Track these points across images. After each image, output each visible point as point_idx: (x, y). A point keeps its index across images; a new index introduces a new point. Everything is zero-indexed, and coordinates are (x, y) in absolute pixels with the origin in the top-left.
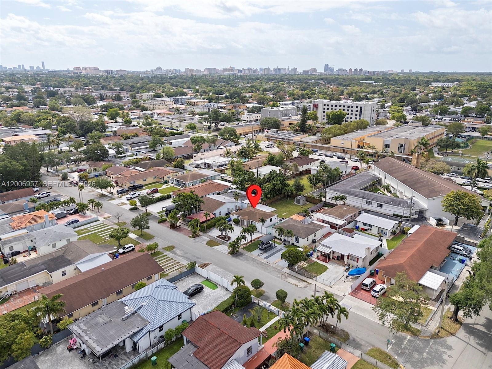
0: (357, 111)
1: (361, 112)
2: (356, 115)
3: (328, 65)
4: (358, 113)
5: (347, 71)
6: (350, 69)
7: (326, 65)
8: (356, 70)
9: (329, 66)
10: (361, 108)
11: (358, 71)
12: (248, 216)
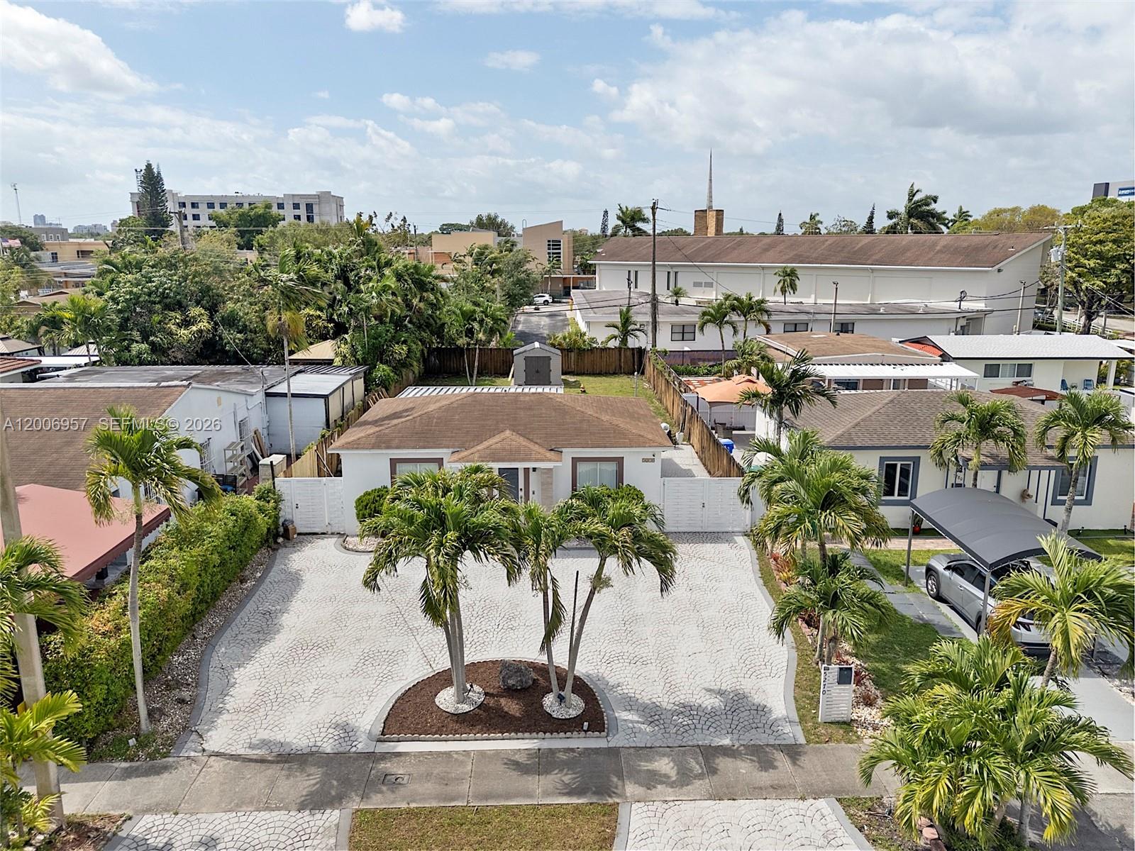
0: (297, 217)
1: (310, 219)
9: (48, 220)
10: (309, 207)
12: (508, 433)
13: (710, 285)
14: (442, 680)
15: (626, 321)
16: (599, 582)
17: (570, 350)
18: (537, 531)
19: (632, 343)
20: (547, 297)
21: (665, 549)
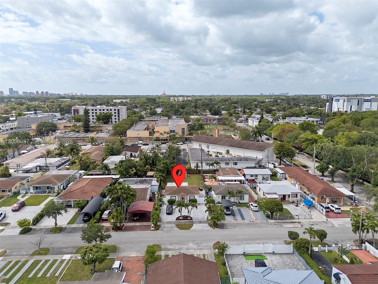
0: (115, 113)
1: (119, 113)
2: (115, 116)
3: (12, 89)
4: (117, 114)
5: (34, 93)
6: (37, 92)
7: (10, 89)
8: (42, 92)
9: (14, 90)
10: (118, 110)
11: (45, 93)
12: (183, 193)
13: (215, 148)
14: (180, 217)
15: (197, 165)
16: (192, 209)
17: (188, 170)
18: (187, 205)
19: (198, 169)
20: (182, 143)
21: (197, 206)
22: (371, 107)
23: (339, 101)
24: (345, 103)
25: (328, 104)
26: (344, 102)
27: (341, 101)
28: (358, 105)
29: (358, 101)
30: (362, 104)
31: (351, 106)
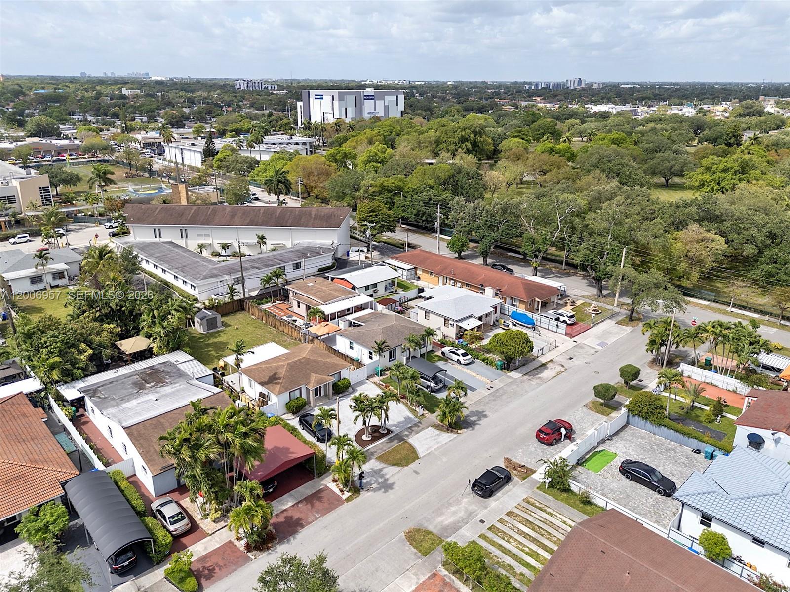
12: (313, 374)
13: (207, 235)
15: (233, 290)
22: (375, 110)
23: (322, 98)
24: (336, 103)
25: (300, 104)
26: (333, 100)
27: (327, 98)
28: (356, 106)
29: (356, 97)
30: (362, 104)
31: (346, 109)
